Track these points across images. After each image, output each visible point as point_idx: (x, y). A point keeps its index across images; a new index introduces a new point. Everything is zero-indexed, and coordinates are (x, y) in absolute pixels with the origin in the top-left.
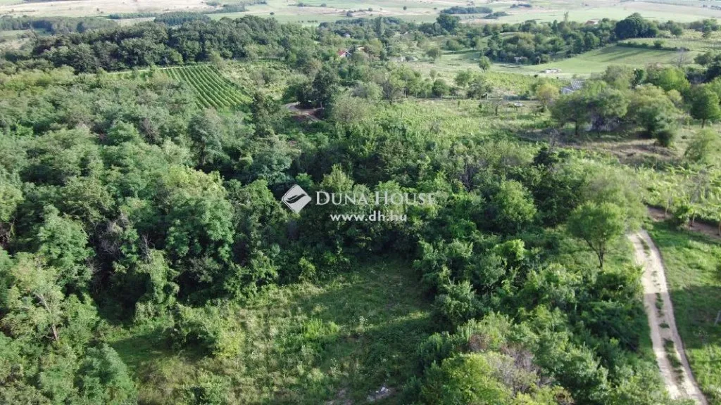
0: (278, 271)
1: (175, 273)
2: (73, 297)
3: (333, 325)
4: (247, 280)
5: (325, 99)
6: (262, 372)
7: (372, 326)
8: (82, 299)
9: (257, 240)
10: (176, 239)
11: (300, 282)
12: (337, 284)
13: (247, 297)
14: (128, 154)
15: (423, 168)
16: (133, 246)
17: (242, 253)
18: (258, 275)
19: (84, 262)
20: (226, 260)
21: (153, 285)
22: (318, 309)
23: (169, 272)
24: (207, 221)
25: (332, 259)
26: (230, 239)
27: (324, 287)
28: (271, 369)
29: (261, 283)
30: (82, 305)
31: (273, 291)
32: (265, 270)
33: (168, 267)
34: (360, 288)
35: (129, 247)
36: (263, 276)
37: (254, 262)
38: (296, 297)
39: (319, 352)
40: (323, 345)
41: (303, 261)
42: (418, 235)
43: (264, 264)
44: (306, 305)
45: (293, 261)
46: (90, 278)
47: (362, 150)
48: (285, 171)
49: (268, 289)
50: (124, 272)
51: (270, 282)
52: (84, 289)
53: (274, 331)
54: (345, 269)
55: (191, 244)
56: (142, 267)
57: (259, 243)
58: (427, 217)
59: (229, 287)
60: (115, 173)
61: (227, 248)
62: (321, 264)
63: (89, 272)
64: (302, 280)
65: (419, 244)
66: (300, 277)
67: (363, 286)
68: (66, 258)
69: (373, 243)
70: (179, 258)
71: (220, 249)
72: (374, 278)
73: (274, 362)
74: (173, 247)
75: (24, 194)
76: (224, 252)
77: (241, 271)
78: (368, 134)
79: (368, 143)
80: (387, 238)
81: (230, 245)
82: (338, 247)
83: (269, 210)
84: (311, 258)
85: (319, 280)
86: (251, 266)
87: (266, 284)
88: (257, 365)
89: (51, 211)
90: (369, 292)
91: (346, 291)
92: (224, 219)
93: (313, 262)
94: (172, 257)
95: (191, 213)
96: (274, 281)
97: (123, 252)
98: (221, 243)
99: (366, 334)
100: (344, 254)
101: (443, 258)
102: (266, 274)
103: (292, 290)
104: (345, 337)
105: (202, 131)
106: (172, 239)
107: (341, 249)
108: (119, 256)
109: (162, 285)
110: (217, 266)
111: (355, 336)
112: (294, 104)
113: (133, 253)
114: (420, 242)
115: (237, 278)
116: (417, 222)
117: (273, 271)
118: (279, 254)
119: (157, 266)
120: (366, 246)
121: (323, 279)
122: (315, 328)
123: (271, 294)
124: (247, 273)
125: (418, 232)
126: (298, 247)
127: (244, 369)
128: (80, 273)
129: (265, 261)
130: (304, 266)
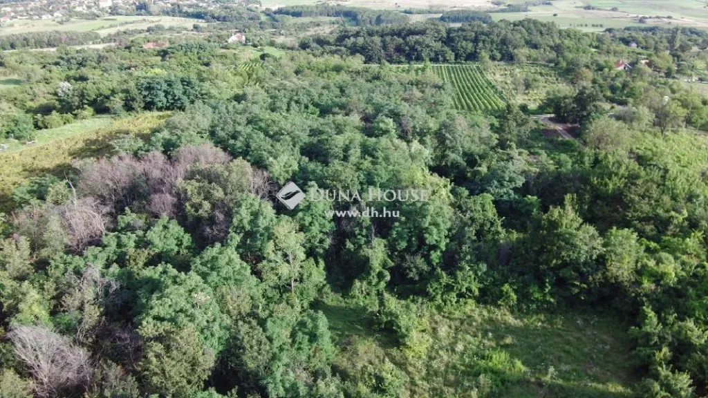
0: (480, 289)
1: (391, 264)
2: (312, 260)
3: (519, 364)
4: (449, 288)
5: (584, 116)
6: (438, 382)
7: (560, 382)
8: (317, 263)
9: (467, 254)
10: (398, 233)
11: (498, 306)
12: (537, 322)
13: (445, 304)
15: (675, 221)
16: (364, 230)
17: (451, 262)
18: (459, 288)
19: (327, 233)
20: (435, 264)
21: (371, 268)
22: (508, 340)
23: (385, 261)
24: (427, 225)
25: (537, 295)
26: (443, 246)
27: (522, 320)
28: (447, 383)
29: (460, 295)
30: (315, 268)
31: (470, 306)
32: (466, 285)
33: (386, 256)
34: (560, 335)
35: (361, 230)
36: (464, 290)
37: (459, 274)
38: (491, 320)
39: (497, 386)
40: (503, 381)
41: (506, 287)
42: (644, 299)
43: (468, 278)
44: (497, 330)
45: (497, 284)
46: (327, 247)
47: (606, 185)
48: (516, 190)
49: (466, 303)
50: (352, 250)
51: (470, 297)
52: (321, 255)
53: (460, 347)
54: (551, 311)
55: (409, 241)
56: (366, 251)
57: (468, 257)
58: (662, 282)
59: (431, 290)
60: (367, 164)
61: (439, 253)
62: (524, 296)
63: (328, 242)
64: (500, 305)
65: (643, 310)
66: (499, 302)
67: (563, 333)
68: (313, 228)
69: (588, 292)
70: (397, 250)
71: (432, 252)
72: (580, 330)
73: (452, 378)
74: (395, 240)
75: (300, 165)
76: (435, 256)
77: (445, 279)
78: (618, 168)
79: (615, 178)
80: (606, 291)
81: (442, 252)
82: (547, 284)
83: (489, 225)
84: (515, 287)
85: (516, 311)
86: (455, 278)
87: (465, 298)
88: (436, 374)
89: (313, 186)
90: (568, 343)
91: (544, 334)
92: (442, 227)
93: (516, 291)
94: (391, 247)
95: (414, 213)
96: (475, 298)
97: (356, 232)
98: (434, 247)
99: (551, 388)
100: (552, 295)
101: (667, 336)
102: (467, 289)
103: (489, 312)
104: (528, 382)
105: (447, 135)
106: (395, 233)
107: (550, 288)
108: (352, 235)
109: (377, 270)
110: (425, 268)
111: (540, 384)
112: (549, 116)
113: (363, 236)
114: (644, 308)
115: (440, 284)
116: (648, 285)
117: (475, 288)
118: (485, 273)
119: (377, 252)
120: (579, 294)
121: (522, 312)
122: (499, 359)
123: (468, 309)
124: (450, 283)
125: (646, 295)
126: (506, 272)
127: (424, 372)
128: (321, 241)
129: (470, 276)
130: (507, 293)
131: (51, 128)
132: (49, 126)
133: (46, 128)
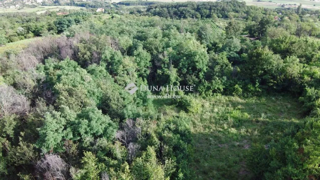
0: (223, 88)
1: (180, 79)
2: (141, 78)
3: (246, 114)
4: (208, 88)
5: (264, 31)
6: (207, 123)
7: (268, 120)
8: (144, 80)
9: (217, 72)
10: (183, 64)
11: (233, 96)
12: (253, 100)
13: (207, 96)
14: (172, 34)
15: (315, 56)
16: (166, 65)
17: (209, 77)
18: (214, 87)
19: (148, 67)
20: (201, 78)
21: (170, 80)
22: (240, 107)
23: (177, 78)
24: (196, 60)
25: (252, 88)
26: (205, 69)
27: (245, 100)
28: (211, 122)
29: (214, 91)
30: (143, 82)
31: (219, 96)
32: (217, 86)
33: (177, 76)
34: (265, 104)
35: (164, 64)
36: (216, 88)
37: (213, 81)
38: (230, 101)
39: (237, 122)
40: (239, 121)
41: (237, 86)
42: (306, 84)
43: (218, 83)
44: (235, 105)
45: (232, 85)
46: (148, 74)
47: (280, 46)
48: (236, 52)
49: (217, 95)
50: (161, 74)
51: (219, 92)
52: (145, 77)
53: (216, 110)
54: (259, 96)
55: (188, 69)
56: (167, 72)
57: (217, 74)
58: (314, 76)
59: (200, 90)
60: (166, 39)
61: (203, 73)
62: (245, 89)
63: (148, 72)
64: (234, 95)
65: (306, 89)
66: (233, 93)
67: (266, 104)
68: (141, 63)
69: (277, 85)
70: (182, 74)
71: (200, 73)
72: (275, 102)
73: (213, 120)
74: (181, 68)
76: (201, 75)
77: (207, 84)
78: (285, 39)
79: (284, 44)
80: (286, 84)
81: (204, 72)
82: (257, 83)
83: (225, 66)
84: (241, 86)
85: (242, 96)
86: (212, 83)
87: (217, 93)
88: (206, 120)
90: (269, 106)
91: (257, 104)
92: (204, 60)
93: (242, 88)
94: (180, 72)
95: (190, 56)
96: (221, 93)
97: (162, 66)
98: (200, 70)
99: (263, 122)
100: (259, 88)
102: (217, 88)
103: (229, 98)
104: (252, 121)
105: (203, 32)
106: (181, 64)
107: (258, 84)
108: (160, 68)
109: (173, 81)
110: (197, 79)
111: (258, 121)
112: (247, 35)
113: (165, 68)
114: (306, 88)
115: (204, 86)
116: (307, 78)
117: (221, 87)
118: (226, 81)
119: (173, 73)
120: (273, 85)
121: (245, 97)
122: (237, 113)
123: (218, 97)
124: (209, 85)
125: (306, 83)
126: (236, 80)
127: (199, 120)
128: (145, 71)
129: (218, 82)
130: (237, 89)
131: (14, 41)
132: (13, 41)
133: (12, 42)
